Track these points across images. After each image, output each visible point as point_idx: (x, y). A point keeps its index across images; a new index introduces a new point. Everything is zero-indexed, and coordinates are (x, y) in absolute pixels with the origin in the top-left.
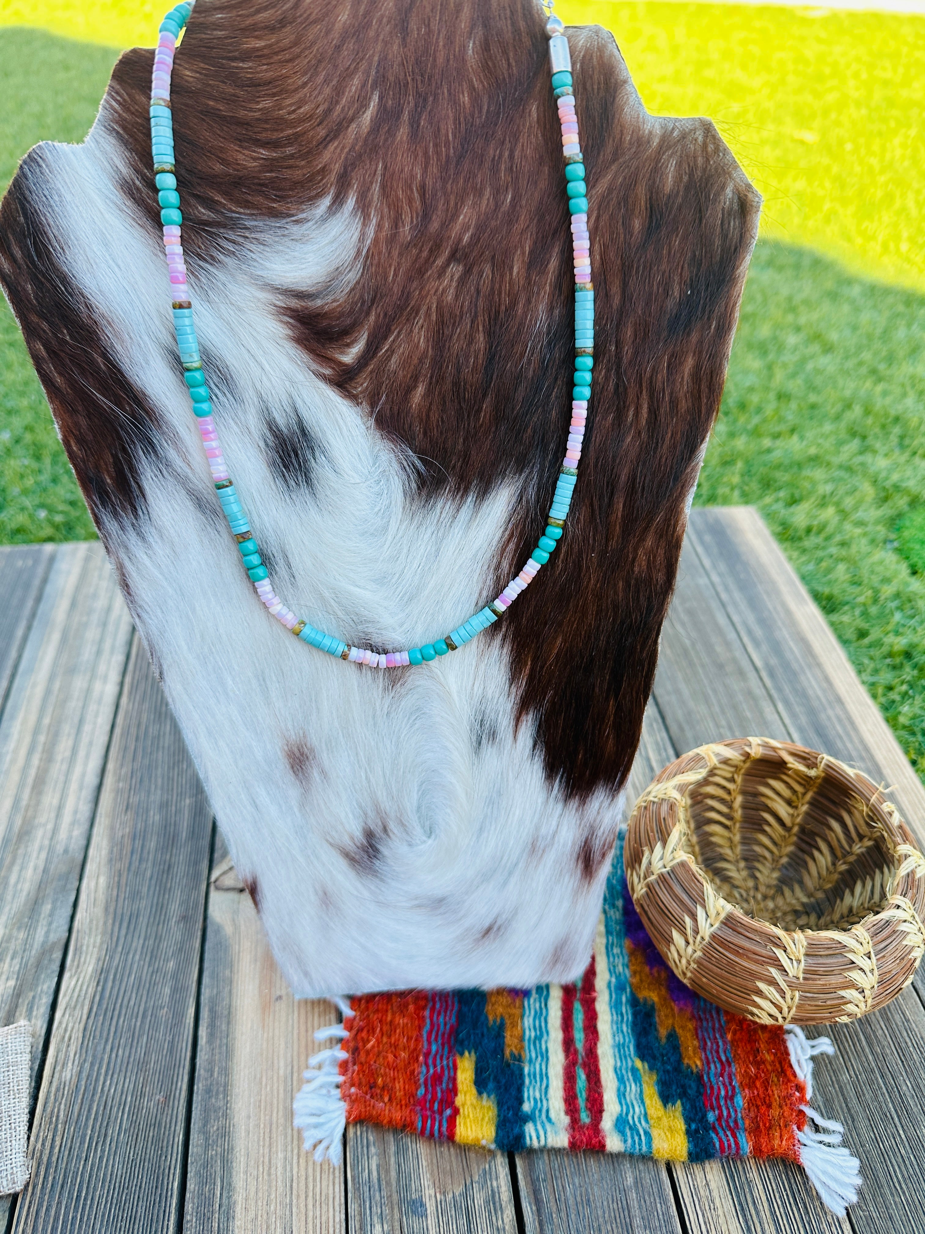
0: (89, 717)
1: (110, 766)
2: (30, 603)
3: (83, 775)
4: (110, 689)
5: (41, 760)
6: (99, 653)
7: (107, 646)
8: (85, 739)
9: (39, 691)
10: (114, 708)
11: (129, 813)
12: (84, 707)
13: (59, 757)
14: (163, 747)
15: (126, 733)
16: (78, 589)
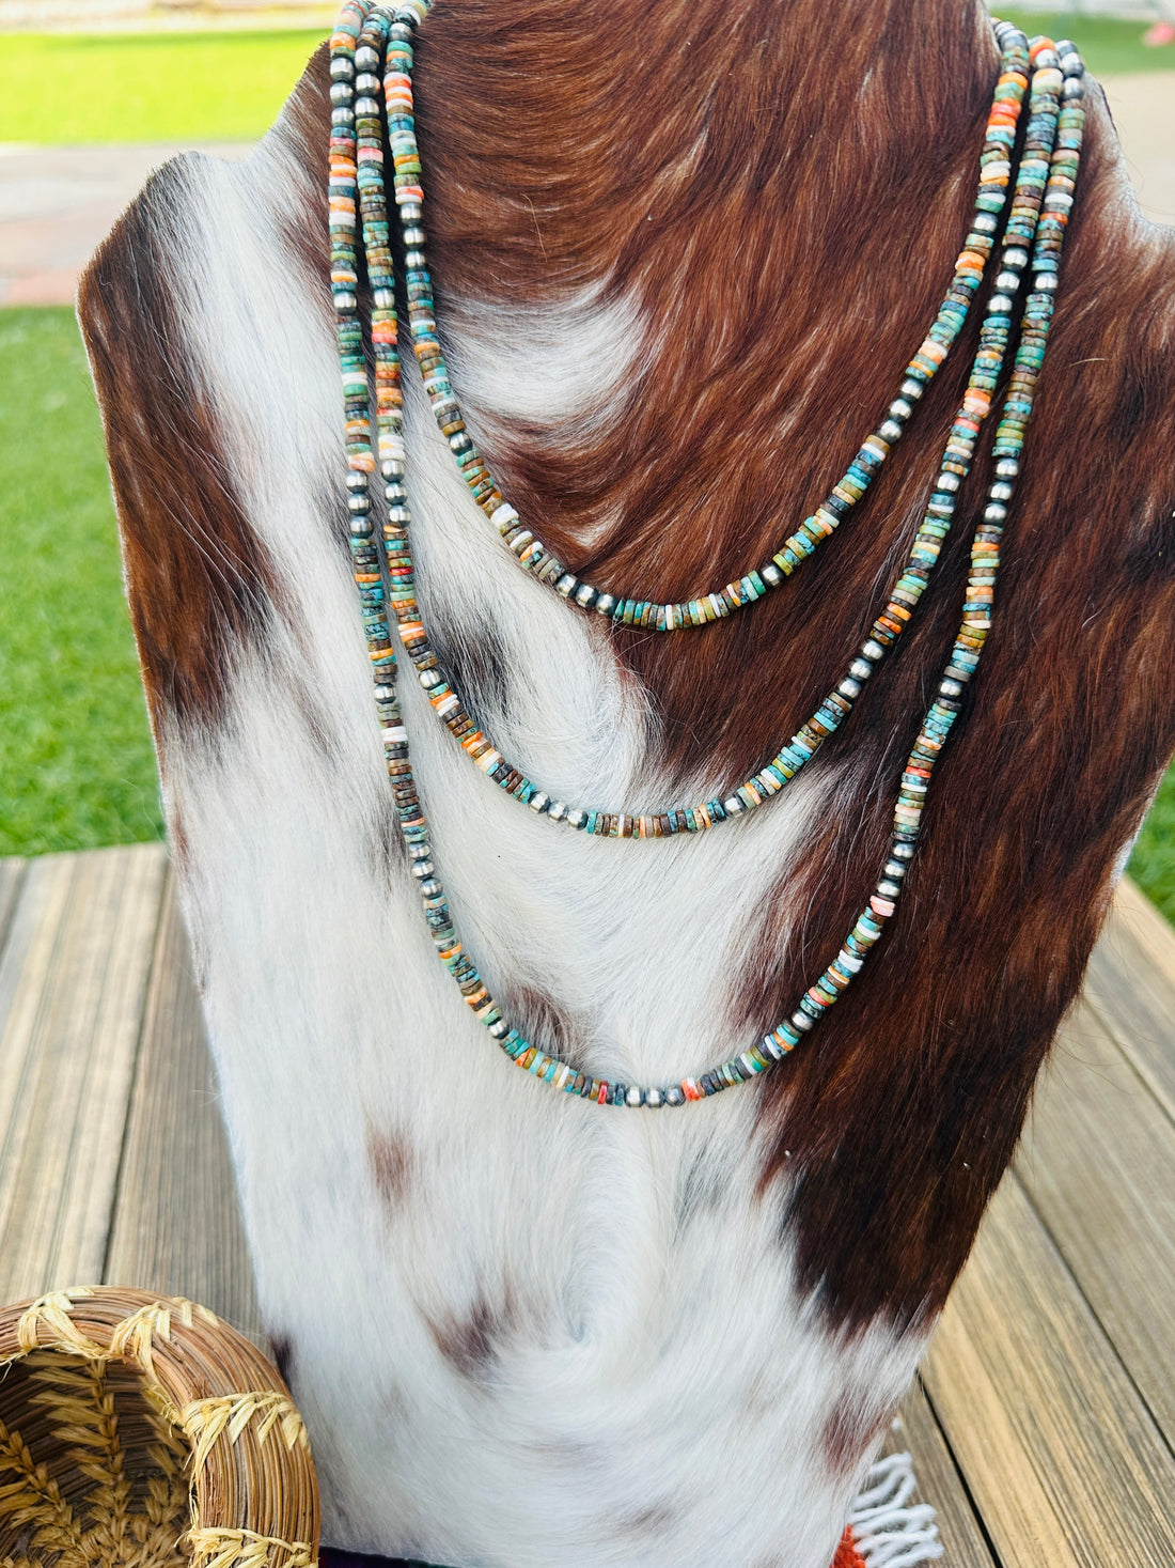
0: (88, 1122)
1: (124, 1201)
3: (83, 1218)
4: (117, 1077)
5: (14, 1197)
6: (97, 1020)
7: (110, 1009)
8: (83, 1157)
10: (123, 1105)
11: (158, 1278)
12: (79, 1108)
13: (42, 1191)
15: (146, 1148)
16: (62, 924)
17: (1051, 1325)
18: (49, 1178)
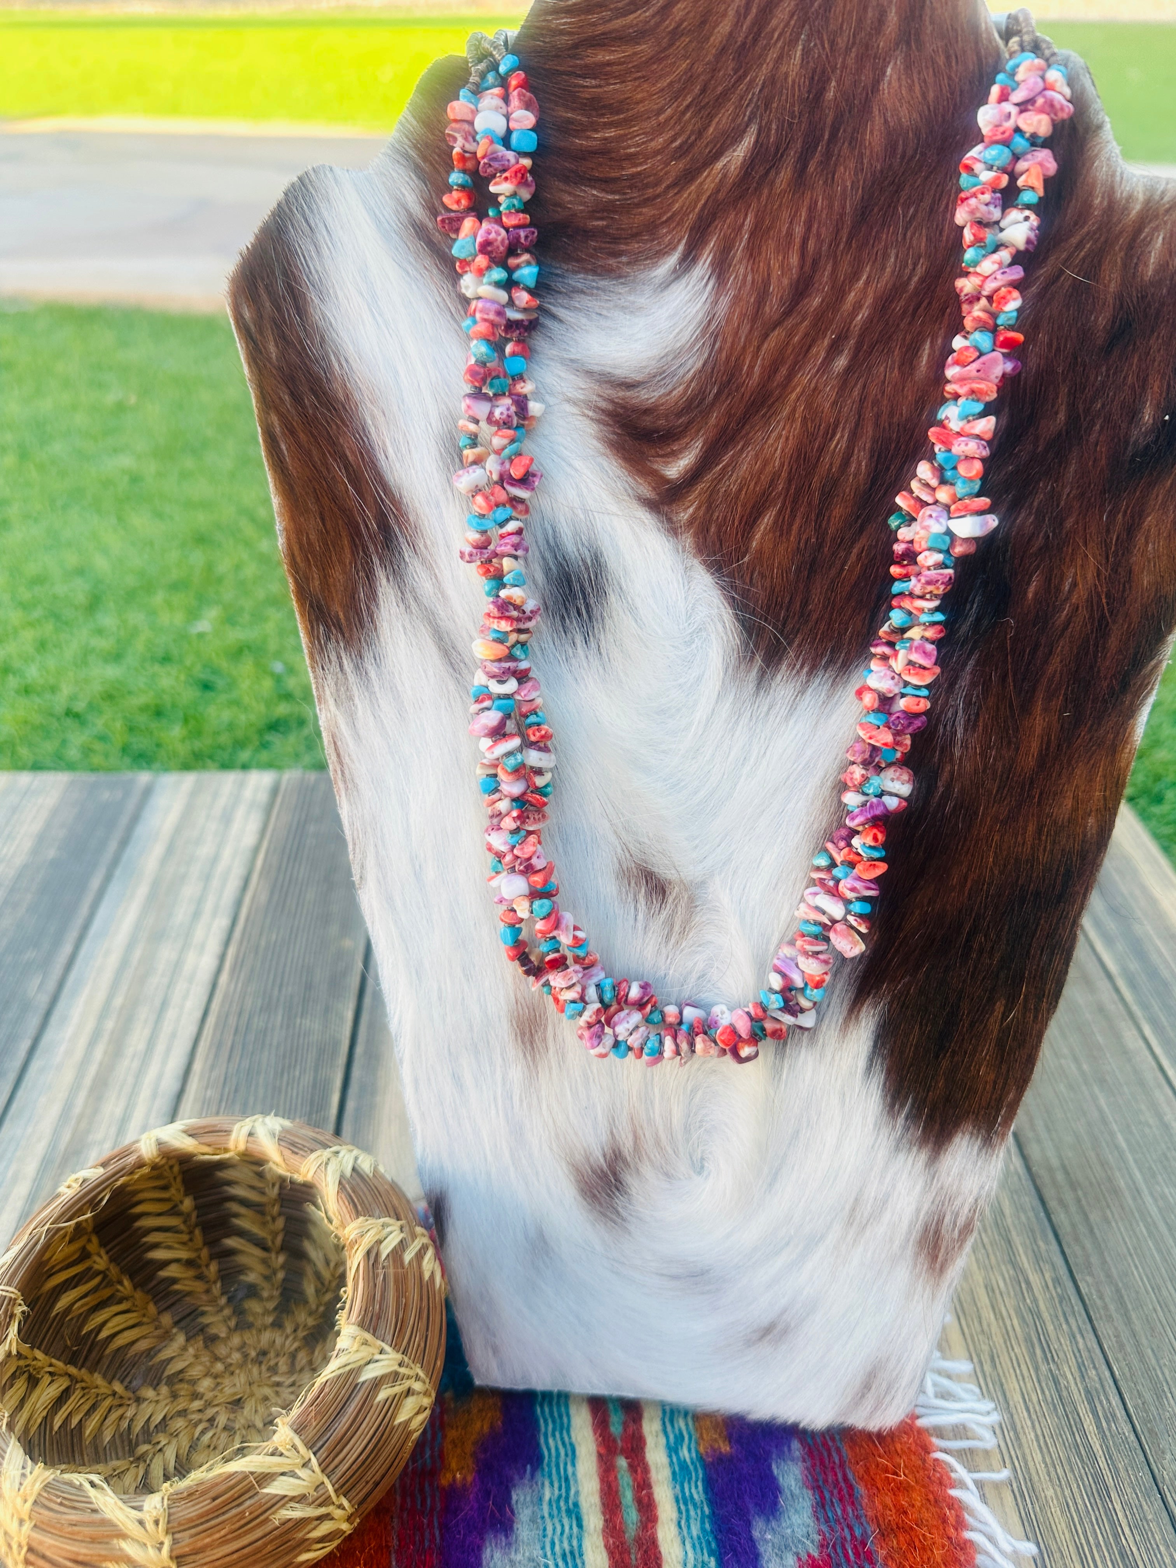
0: (176, 999)
1: (197, 1066)
2: (113, 846)
3: (160, 1076)
4: (207, 962)
5: (105, 1053)
7: (208, 906)
8: (167, 1027)
9: (113, 960)
10: (210, 987)
12: (170, 985)
13: (129, 1051)
14: (271, 1045)
15: (222, 1022)
16: (178, 829)
17: (1028, 1283)
18: (137, 1041)
